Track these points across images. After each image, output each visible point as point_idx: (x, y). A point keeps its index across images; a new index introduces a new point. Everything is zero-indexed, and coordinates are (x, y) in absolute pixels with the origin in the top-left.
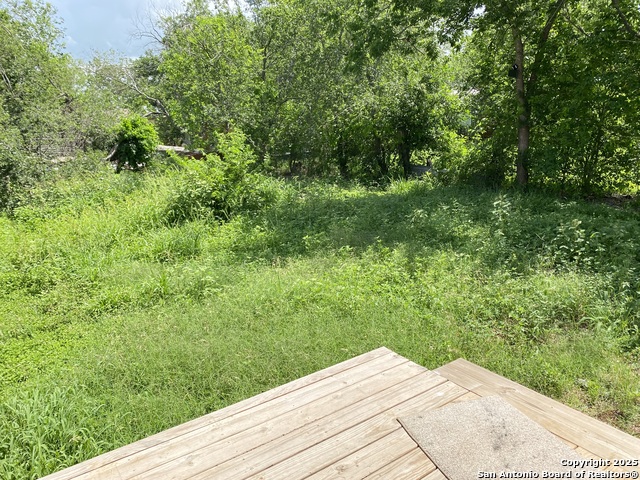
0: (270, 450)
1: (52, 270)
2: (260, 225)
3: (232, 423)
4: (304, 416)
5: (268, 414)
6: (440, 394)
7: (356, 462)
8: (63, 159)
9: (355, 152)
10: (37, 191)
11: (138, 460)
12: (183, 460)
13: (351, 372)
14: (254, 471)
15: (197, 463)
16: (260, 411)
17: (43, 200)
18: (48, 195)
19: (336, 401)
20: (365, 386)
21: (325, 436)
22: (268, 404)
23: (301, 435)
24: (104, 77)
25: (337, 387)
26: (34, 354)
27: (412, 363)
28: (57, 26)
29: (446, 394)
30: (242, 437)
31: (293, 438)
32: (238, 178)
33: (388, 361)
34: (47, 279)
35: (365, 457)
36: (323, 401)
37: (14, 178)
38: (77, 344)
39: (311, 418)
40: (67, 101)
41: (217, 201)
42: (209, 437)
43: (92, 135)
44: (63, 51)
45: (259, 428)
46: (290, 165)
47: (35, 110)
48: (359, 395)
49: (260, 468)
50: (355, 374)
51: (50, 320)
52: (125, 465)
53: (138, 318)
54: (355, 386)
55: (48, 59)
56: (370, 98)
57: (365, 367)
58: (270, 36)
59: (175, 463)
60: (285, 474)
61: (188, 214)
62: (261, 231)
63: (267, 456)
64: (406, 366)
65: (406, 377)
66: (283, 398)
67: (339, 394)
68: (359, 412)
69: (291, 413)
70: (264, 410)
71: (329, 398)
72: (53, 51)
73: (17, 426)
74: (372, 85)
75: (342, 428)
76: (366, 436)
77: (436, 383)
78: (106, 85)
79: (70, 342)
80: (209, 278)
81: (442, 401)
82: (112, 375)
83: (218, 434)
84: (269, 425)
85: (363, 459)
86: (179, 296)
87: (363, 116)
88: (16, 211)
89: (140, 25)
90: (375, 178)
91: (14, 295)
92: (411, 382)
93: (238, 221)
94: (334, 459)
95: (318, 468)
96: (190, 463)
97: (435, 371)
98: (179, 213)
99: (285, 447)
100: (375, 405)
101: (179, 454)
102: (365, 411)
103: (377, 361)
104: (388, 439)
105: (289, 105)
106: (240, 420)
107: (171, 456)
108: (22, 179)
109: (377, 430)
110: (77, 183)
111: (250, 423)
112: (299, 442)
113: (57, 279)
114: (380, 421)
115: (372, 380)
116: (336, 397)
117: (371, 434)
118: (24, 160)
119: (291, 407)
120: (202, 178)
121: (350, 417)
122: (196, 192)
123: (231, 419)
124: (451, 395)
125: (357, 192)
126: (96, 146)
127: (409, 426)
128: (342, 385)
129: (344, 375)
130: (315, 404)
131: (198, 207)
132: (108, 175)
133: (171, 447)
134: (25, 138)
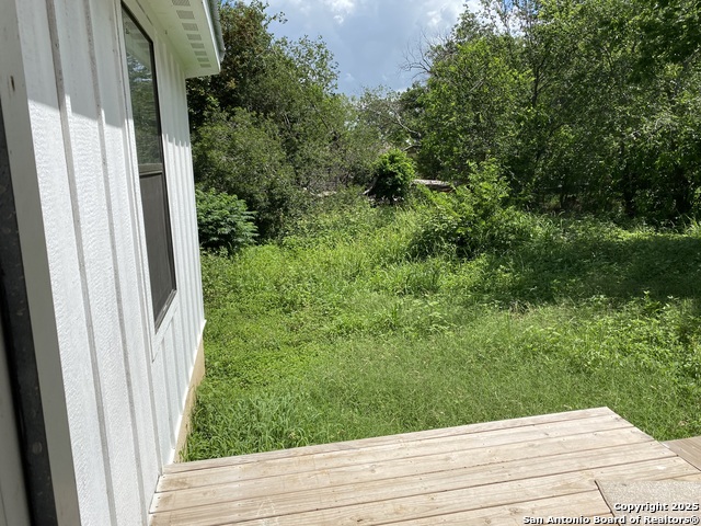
0: (448, 478)
1: (303, 293)
2: (504, 264)
3: (419, 446)
4: (491, 456)
5: (456, 446)
6: (660, 468)
7: (533, 509)
8: (326, 193)
9: (645, 185)
10: (303, 223)
11: (331, 457)
12: (367, 466)
13: (558, 425)
14: (428, 490)
15: (378, 471)
16: (449, 442)
17: (306, 230)
18: (310, 227)
19: (531, 449)
20: (569, 442)
21: (508, 478)
22: (458, 437)
23: (482, 471)
24: (374, 112)
25: (536, 437)
26: (278, 363)
27: (636, 429)
28: (332, 70)
29: (669, 469)
30: (425, 461)
31: (475, 472)
32: (487, 214)
33: (606, 422)
34: (299, 301)
35: (546, 507)
36: (516, 446)
37: (286, 210)
38: (312, 360)
39: (498, 459)
40: (335, 139)
41: (462, 238)
42: (395, 453)
43: (354, 170)
44: (336, 92)
45: (442, 456)
46: (561, 199)
47: (307, 149)
48: (558, 449)
49: (433, 490)
50: (561, 429)
51: (295, 338)
52: (321, 459)
53: (366, 344)
54: (557, 440)
55: (321, 99)
56: (666, 118)
57: (576, 423)
58: (544, 55)
59: (360, 468)
60: (456, 501)
61: (431, 250)
62: (506, 272)
63: (444, 481)
64: (627, 431)
65: (623, 442)
66: (475, 436)
67: (537, 443)
68: (553, 464)
69: (479, 450)
70: (453, 442)
71: (522, 445)
72: (327, 92)
73: (255, 419)
74: (673, 102)
75: (528, 475)
76: (553, 489)
77: (662, 455)
78: (376, 119)
79: (307, 358)
80: (437, 314)
81: (661, 476)
82: (334, 391)
83: (404, 453)
84: (454, 455)
85: (541, 508)
86: (407, 328)
87: (654, 142)
88: (285, 240)
89: (410, 58)
90: (671, 217)
91: (272, 313)
92: (627, 448)
93: (483, 259)
94: (511, 501)
95: (491, 504)
96: (373, 471)
97: (664, 444)
98: (422, 248)
99: (463, 478)
100: (574, 461)
101: (365, 461)
102: (560, 466)
103: (592, 420)
104: (578, 497)
105: (564, 130)
106: (427, 445)
107: (359, 461)
108: (292, 212)
109: (568, 486)
110: (336, 216)
111: (436, 450)
112: (479, 477)
113: (306, 302)
114: (574, 478)
115: (579, 437)
116: (532, 446)
117: (558, 488)
118: (295, 194)
119: (481, 445)
120: (449, 213)
121: (541, 467)
122: (440, 227)
123: (419, 443)
124: (675, 472)
125: (641, 233)
126: (357, 181)
127: (607, 491)
128: (543, 436)
129: (549, 426)
130: (506, 447)
131: (441, 243)
132: (365, 209)
133: (360, 454)
134: (297, 174)
